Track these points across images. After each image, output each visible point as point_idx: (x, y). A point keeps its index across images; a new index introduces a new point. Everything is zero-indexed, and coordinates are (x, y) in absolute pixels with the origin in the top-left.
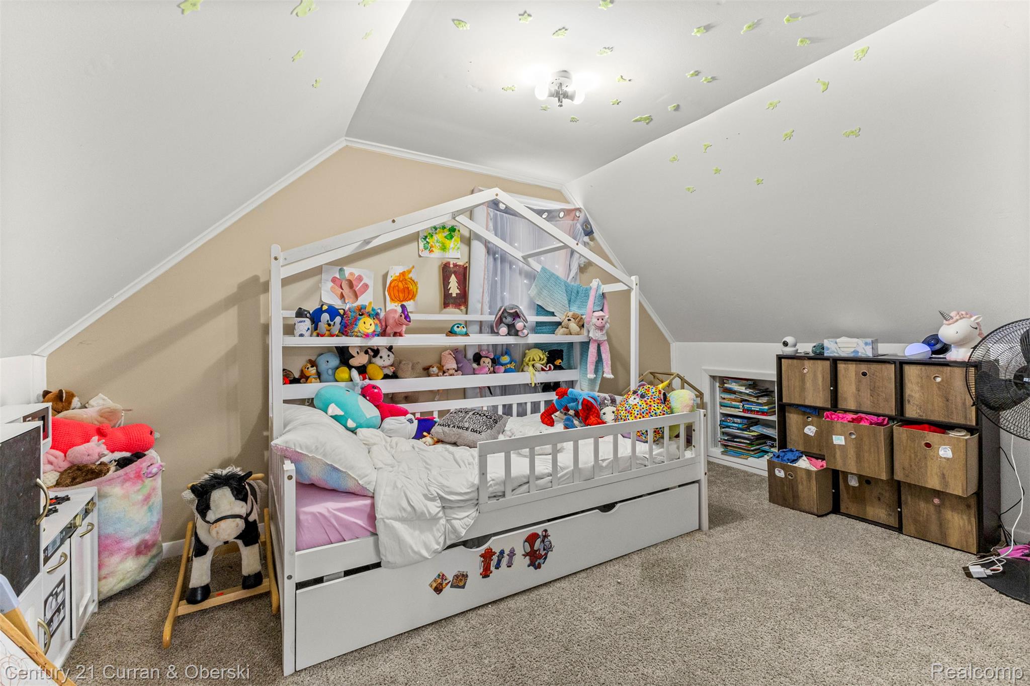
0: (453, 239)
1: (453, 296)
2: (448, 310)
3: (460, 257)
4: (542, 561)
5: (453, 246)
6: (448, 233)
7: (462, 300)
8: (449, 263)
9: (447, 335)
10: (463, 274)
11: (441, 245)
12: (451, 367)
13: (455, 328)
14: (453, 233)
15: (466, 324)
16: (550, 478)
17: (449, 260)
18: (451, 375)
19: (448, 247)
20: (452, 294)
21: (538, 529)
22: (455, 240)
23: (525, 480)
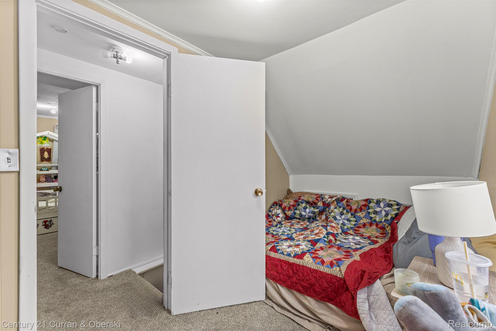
0: (46, 140)
1: (46, 158)
2: (43, 162)
3: (49, 146)
4: (49, 227)
5: (46, 142)
6: (43, 138)
7: (49, 160)
8: (44, 148)
9: (40, 171)
10: (49, 151)
11: (40, 142)
12: (43, 180)
13: (42, 169)
14: (46, 139)
15: (52, 167)
16: (54, 207)
17: (44, 147)
18: (43, 183)
19: (44, 143)
20: (45, 157)
21: (49, 220)
22: (47, 141)
23: (45, 208)
